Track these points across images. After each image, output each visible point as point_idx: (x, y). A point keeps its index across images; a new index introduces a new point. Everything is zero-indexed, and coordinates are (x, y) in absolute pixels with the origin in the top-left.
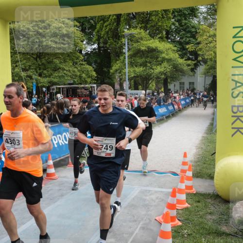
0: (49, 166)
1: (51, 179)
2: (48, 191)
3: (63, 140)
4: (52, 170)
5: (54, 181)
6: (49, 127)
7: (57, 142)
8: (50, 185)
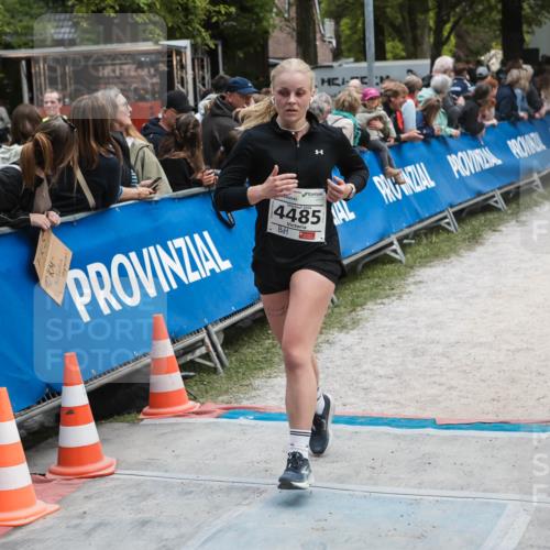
0: (71, 411)
1: (81, 476)
2: (88, 534)
3: (113, 291)
4: (82, 434)
5: (100, 484)
6: (54, 228)
7: (87, 299)
8: (89, 506)
